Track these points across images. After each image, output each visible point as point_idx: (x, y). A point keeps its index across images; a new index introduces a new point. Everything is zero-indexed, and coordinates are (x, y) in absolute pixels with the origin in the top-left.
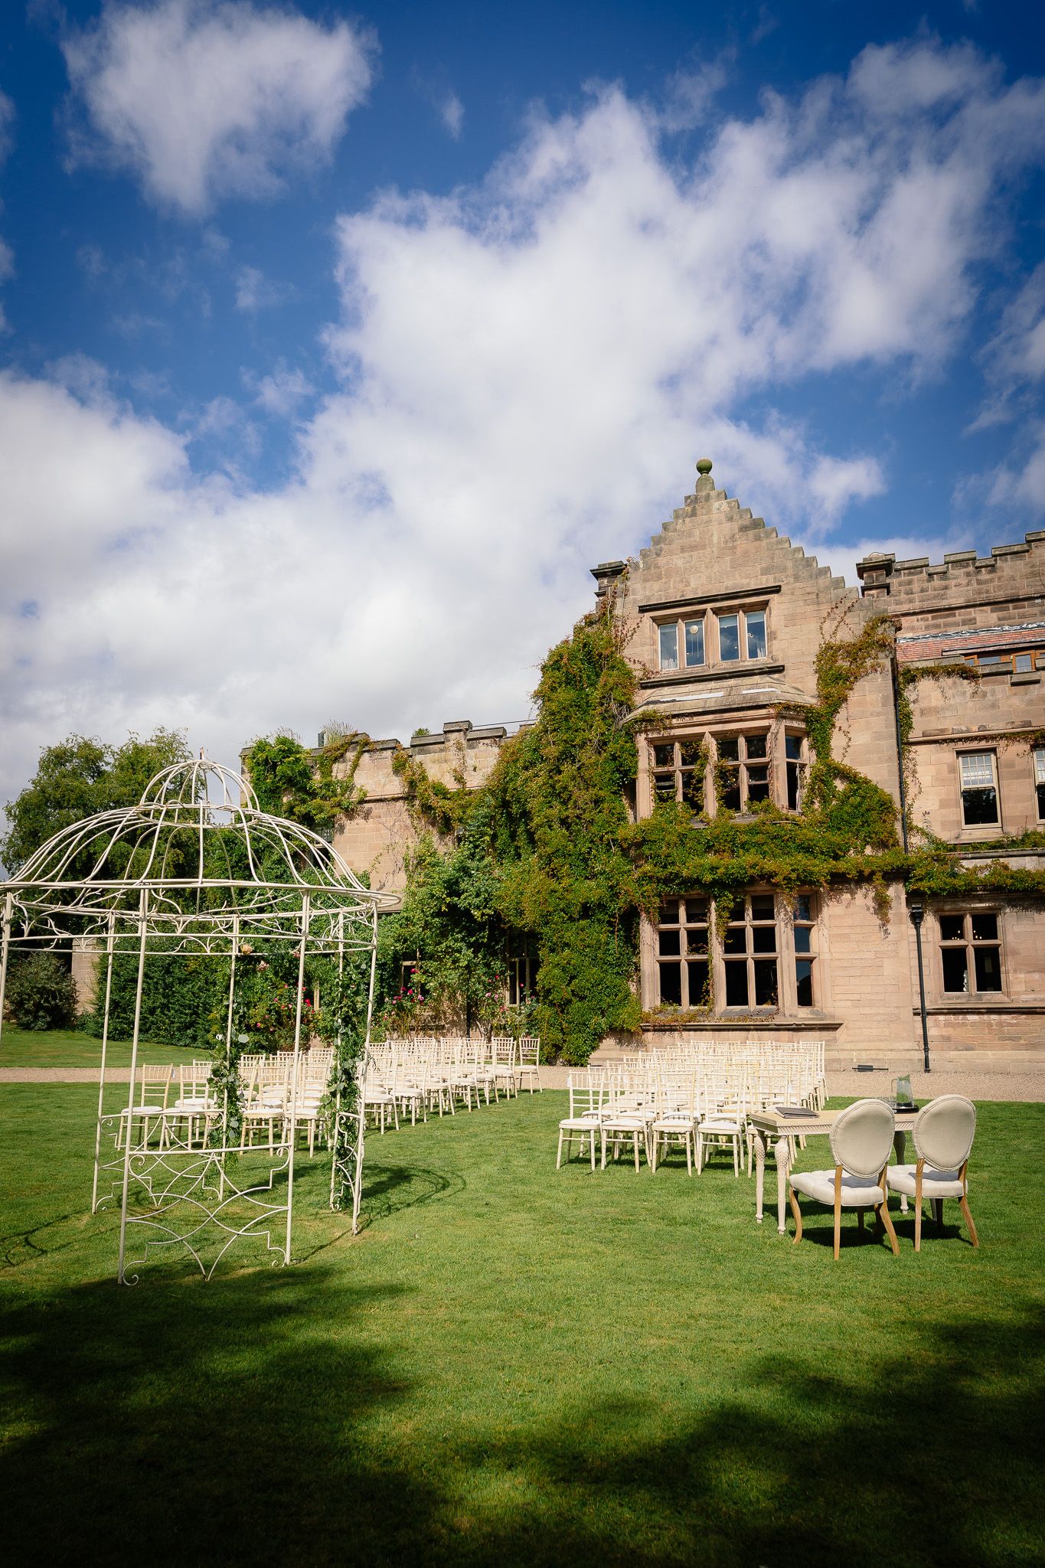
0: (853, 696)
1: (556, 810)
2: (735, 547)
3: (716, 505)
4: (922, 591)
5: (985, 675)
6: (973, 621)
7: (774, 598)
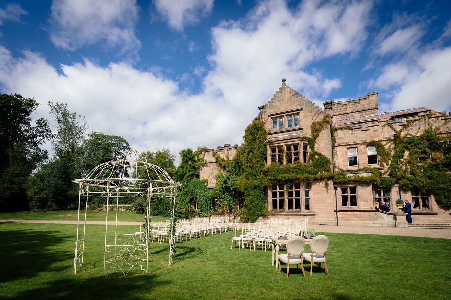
0: (320, 135)
1: (248, 164)
2: (291, 100)
3: (287, 89)
4: (341, 109)
5: (355, 129)
6: (353, 116)
7: (301, 112)
